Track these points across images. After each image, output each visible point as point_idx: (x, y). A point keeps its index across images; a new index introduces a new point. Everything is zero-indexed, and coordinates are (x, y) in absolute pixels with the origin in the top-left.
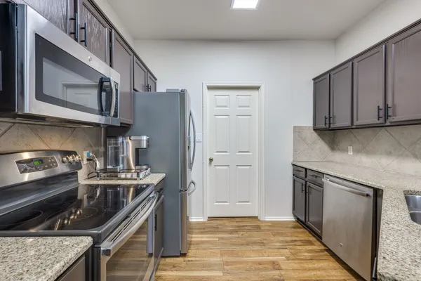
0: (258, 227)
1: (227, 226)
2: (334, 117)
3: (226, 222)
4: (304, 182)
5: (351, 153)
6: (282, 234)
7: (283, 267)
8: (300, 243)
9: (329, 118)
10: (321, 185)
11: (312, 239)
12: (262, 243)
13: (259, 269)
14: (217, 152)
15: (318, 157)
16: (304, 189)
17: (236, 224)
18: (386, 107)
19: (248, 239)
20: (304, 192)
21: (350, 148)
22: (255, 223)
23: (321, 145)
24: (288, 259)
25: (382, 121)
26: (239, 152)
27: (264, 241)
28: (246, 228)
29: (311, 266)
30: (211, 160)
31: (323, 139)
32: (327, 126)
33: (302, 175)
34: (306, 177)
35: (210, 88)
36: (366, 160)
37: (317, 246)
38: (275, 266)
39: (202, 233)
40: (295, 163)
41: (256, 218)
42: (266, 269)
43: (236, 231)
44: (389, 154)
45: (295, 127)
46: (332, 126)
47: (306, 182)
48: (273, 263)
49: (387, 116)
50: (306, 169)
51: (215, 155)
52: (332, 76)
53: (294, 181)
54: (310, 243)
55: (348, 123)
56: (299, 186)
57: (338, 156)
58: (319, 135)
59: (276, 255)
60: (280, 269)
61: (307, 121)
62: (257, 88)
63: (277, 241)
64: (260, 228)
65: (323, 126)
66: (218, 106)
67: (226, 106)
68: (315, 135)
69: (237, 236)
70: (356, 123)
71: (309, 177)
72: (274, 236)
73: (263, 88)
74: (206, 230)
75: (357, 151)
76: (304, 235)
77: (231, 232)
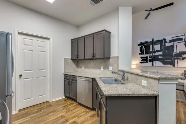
0: (50, 105)
1: (33, 111)
2: (79, 55)
3: (32, 109)
4: (69, 81)
5: (83, 68)
6: (61, 105)
7: (66, 116)
8: (69, 105)
9: (77, 56)
10: (76, 81)
11: (73, 102)
12: (54, 111)
13: (56, 121)
14: (25, 71)
15: (73, 70)
16: (69, 83)
17: (38, 108)
18: (94, 54)
19: (47, 112)
20: (69, 85)
21: (83, 66)
22: (48, 104)
23: (74, 66)
24: (66, 112)
25: (93, 58)
26: (39, 70)
27: (55, 110)
28: (44, 107)
29: (75, 111)
30: (21, 76)
31: (74, 63)
32: (77, 58)
33: (69, 78)
34: (70, 78)
35: (20, 33)
36: (87, 70)
37: (75, 104)
38: (62, 117)
39: (17, 120)
40: (65, 73)
41: (48, 102)
42: (59, 120)
43: (40, 111)
44: (93, 68)
45: (64, 58)
46: (78, 59)
47: (70, 81)
48: (61, 116)
49: (94, 56)
50: (70, 75)
51: (23, 73)
52: (78, 40)
53: (65, 81)
54: (72, 104)
55: (83, 58)
56: (67, 83)
57: (79, 70)
58: (73, 62)
59: (62, 113)
60: (65, 117)
61: (69, 56)
62: (48, 39)
63: (60, 108)
64: (51, 105)
65: (75, 58)
66: (25, 45)
67: (31, 45)
68: (72, 62)
69: (41, 113)
70: (86, 58)
71: (71, 78)
72: (58, 106)
73: (51, 39)
74: (20, 117)
75: (85, 68)
76: (70, 102)
77: (37, 112)
